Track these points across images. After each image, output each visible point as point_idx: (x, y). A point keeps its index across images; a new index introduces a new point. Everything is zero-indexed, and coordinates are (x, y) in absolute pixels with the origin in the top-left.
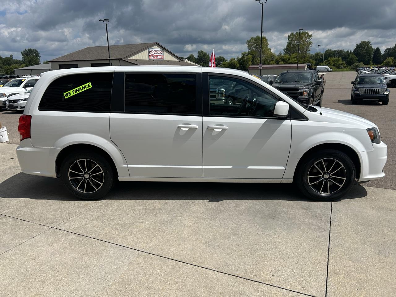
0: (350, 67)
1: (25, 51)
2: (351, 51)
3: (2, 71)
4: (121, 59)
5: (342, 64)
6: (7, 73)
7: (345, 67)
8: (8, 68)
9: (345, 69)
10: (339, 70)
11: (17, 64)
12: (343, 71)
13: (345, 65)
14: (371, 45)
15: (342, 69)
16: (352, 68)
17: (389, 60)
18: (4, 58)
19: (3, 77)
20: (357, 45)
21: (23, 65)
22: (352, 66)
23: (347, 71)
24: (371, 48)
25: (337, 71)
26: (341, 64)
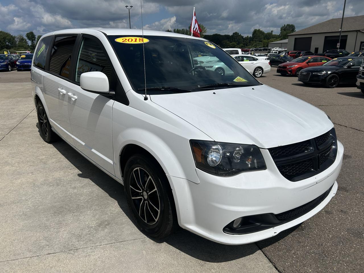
1: (284, 27)
3: (262, 44)
4: (359, 31)
6: (264, 46)
8: (266, 42)
11: (274, 38)
18: (266, 34)
19: (258, 49)
21: (279, 39)
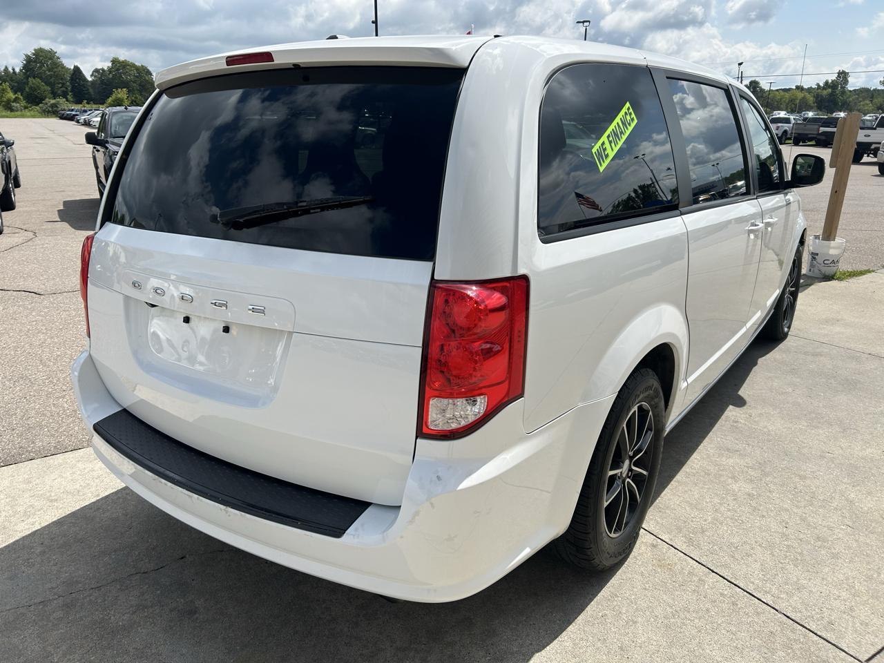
0: (38, 108)
2: (13, 70)
5: (16, 100)
7: (26, 108)
9: (27, 112)
10: (13, 113)
12: (23, 116)
13: (23, 103)
14: (58, 58)
15: (19, 113)
16: (44, 111)
17: (119, 96)
20: (27, 56)
22: (40, 105)
23: (34, 117)
24: (63, 67)
25: (7, 117)
26: (12, 100)
